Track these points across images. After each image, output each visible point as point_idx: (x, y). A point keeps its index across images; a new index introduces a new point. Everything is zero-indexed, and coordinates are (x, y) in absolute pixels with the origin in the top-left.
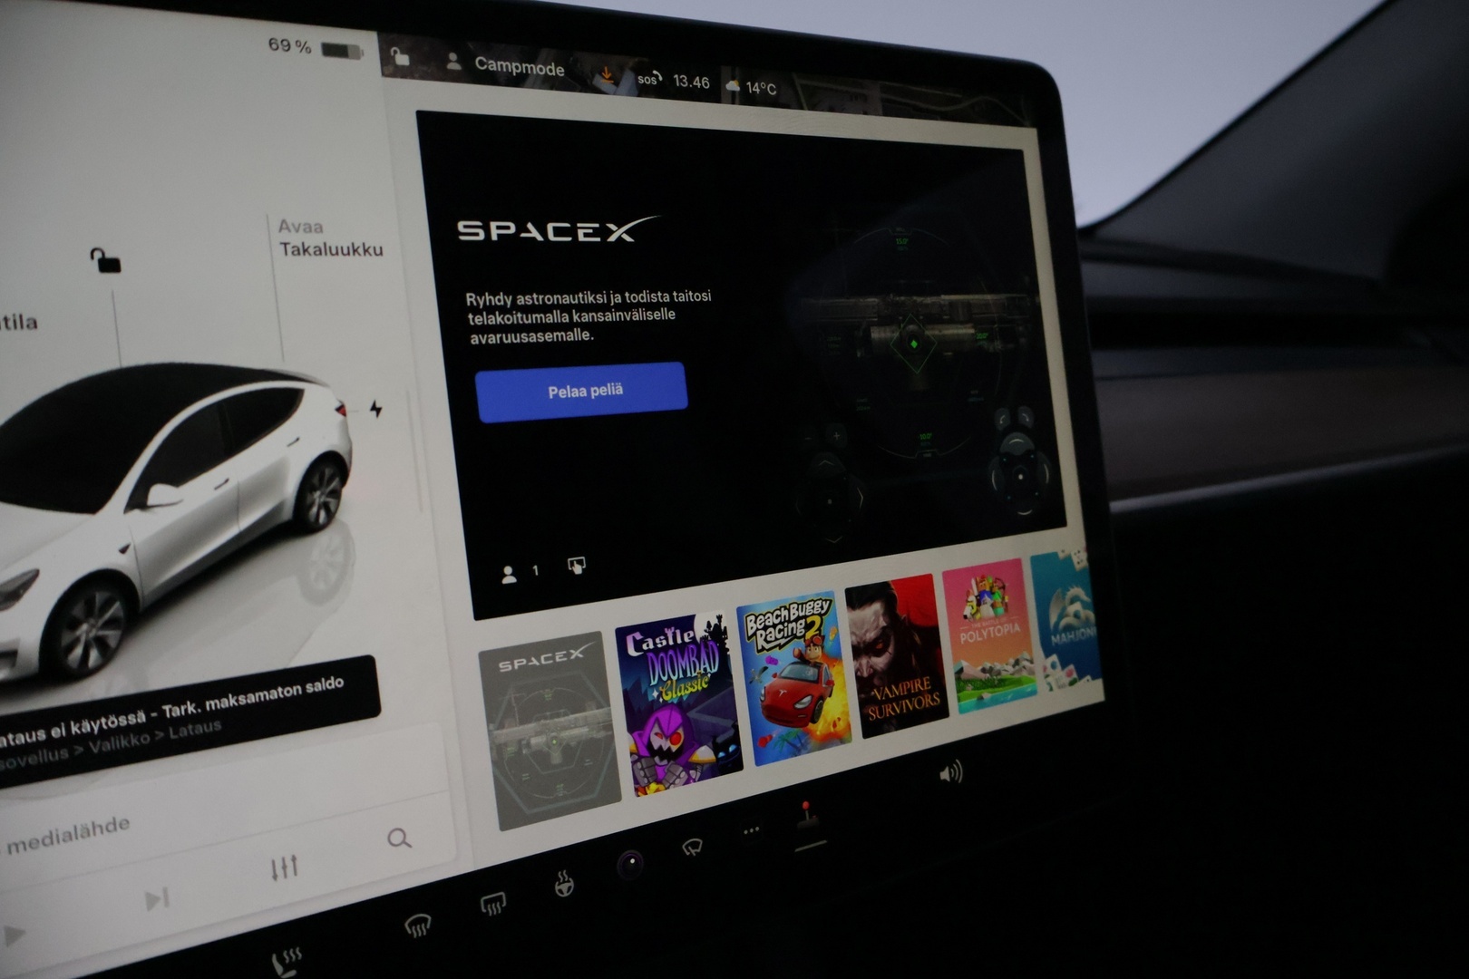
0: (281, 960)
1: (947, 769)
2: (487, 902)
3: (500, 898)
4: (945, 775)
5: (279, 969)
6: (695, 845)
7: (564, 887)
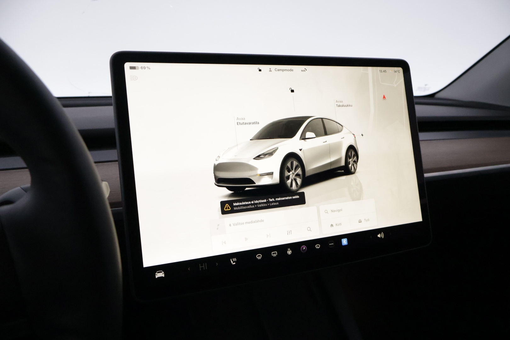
0: (232, 260)
1: (380, 234)
2: (273, 253)
3: (276, 253)
4: (379, 236)
5: (232, 262)
6: (318, 246)
7: (289, 252)
